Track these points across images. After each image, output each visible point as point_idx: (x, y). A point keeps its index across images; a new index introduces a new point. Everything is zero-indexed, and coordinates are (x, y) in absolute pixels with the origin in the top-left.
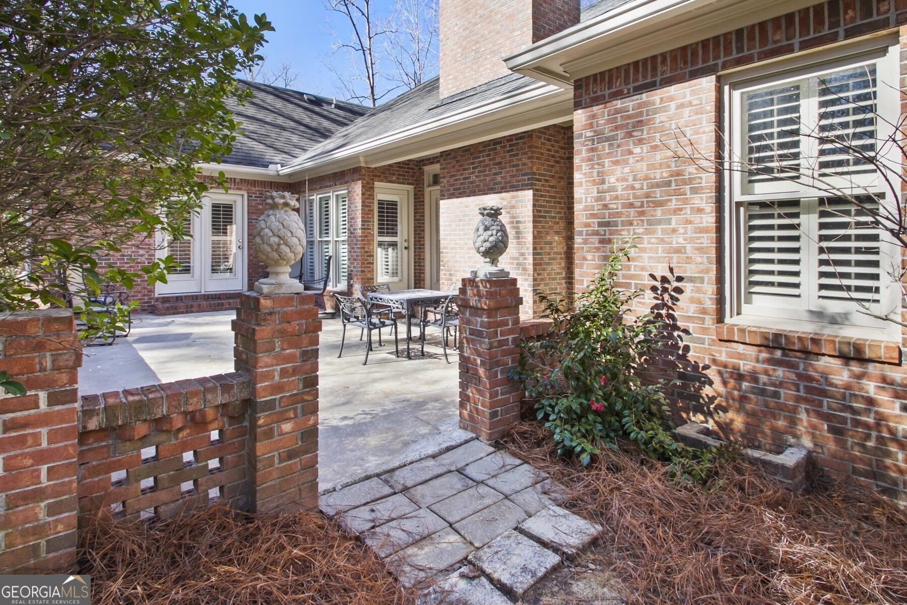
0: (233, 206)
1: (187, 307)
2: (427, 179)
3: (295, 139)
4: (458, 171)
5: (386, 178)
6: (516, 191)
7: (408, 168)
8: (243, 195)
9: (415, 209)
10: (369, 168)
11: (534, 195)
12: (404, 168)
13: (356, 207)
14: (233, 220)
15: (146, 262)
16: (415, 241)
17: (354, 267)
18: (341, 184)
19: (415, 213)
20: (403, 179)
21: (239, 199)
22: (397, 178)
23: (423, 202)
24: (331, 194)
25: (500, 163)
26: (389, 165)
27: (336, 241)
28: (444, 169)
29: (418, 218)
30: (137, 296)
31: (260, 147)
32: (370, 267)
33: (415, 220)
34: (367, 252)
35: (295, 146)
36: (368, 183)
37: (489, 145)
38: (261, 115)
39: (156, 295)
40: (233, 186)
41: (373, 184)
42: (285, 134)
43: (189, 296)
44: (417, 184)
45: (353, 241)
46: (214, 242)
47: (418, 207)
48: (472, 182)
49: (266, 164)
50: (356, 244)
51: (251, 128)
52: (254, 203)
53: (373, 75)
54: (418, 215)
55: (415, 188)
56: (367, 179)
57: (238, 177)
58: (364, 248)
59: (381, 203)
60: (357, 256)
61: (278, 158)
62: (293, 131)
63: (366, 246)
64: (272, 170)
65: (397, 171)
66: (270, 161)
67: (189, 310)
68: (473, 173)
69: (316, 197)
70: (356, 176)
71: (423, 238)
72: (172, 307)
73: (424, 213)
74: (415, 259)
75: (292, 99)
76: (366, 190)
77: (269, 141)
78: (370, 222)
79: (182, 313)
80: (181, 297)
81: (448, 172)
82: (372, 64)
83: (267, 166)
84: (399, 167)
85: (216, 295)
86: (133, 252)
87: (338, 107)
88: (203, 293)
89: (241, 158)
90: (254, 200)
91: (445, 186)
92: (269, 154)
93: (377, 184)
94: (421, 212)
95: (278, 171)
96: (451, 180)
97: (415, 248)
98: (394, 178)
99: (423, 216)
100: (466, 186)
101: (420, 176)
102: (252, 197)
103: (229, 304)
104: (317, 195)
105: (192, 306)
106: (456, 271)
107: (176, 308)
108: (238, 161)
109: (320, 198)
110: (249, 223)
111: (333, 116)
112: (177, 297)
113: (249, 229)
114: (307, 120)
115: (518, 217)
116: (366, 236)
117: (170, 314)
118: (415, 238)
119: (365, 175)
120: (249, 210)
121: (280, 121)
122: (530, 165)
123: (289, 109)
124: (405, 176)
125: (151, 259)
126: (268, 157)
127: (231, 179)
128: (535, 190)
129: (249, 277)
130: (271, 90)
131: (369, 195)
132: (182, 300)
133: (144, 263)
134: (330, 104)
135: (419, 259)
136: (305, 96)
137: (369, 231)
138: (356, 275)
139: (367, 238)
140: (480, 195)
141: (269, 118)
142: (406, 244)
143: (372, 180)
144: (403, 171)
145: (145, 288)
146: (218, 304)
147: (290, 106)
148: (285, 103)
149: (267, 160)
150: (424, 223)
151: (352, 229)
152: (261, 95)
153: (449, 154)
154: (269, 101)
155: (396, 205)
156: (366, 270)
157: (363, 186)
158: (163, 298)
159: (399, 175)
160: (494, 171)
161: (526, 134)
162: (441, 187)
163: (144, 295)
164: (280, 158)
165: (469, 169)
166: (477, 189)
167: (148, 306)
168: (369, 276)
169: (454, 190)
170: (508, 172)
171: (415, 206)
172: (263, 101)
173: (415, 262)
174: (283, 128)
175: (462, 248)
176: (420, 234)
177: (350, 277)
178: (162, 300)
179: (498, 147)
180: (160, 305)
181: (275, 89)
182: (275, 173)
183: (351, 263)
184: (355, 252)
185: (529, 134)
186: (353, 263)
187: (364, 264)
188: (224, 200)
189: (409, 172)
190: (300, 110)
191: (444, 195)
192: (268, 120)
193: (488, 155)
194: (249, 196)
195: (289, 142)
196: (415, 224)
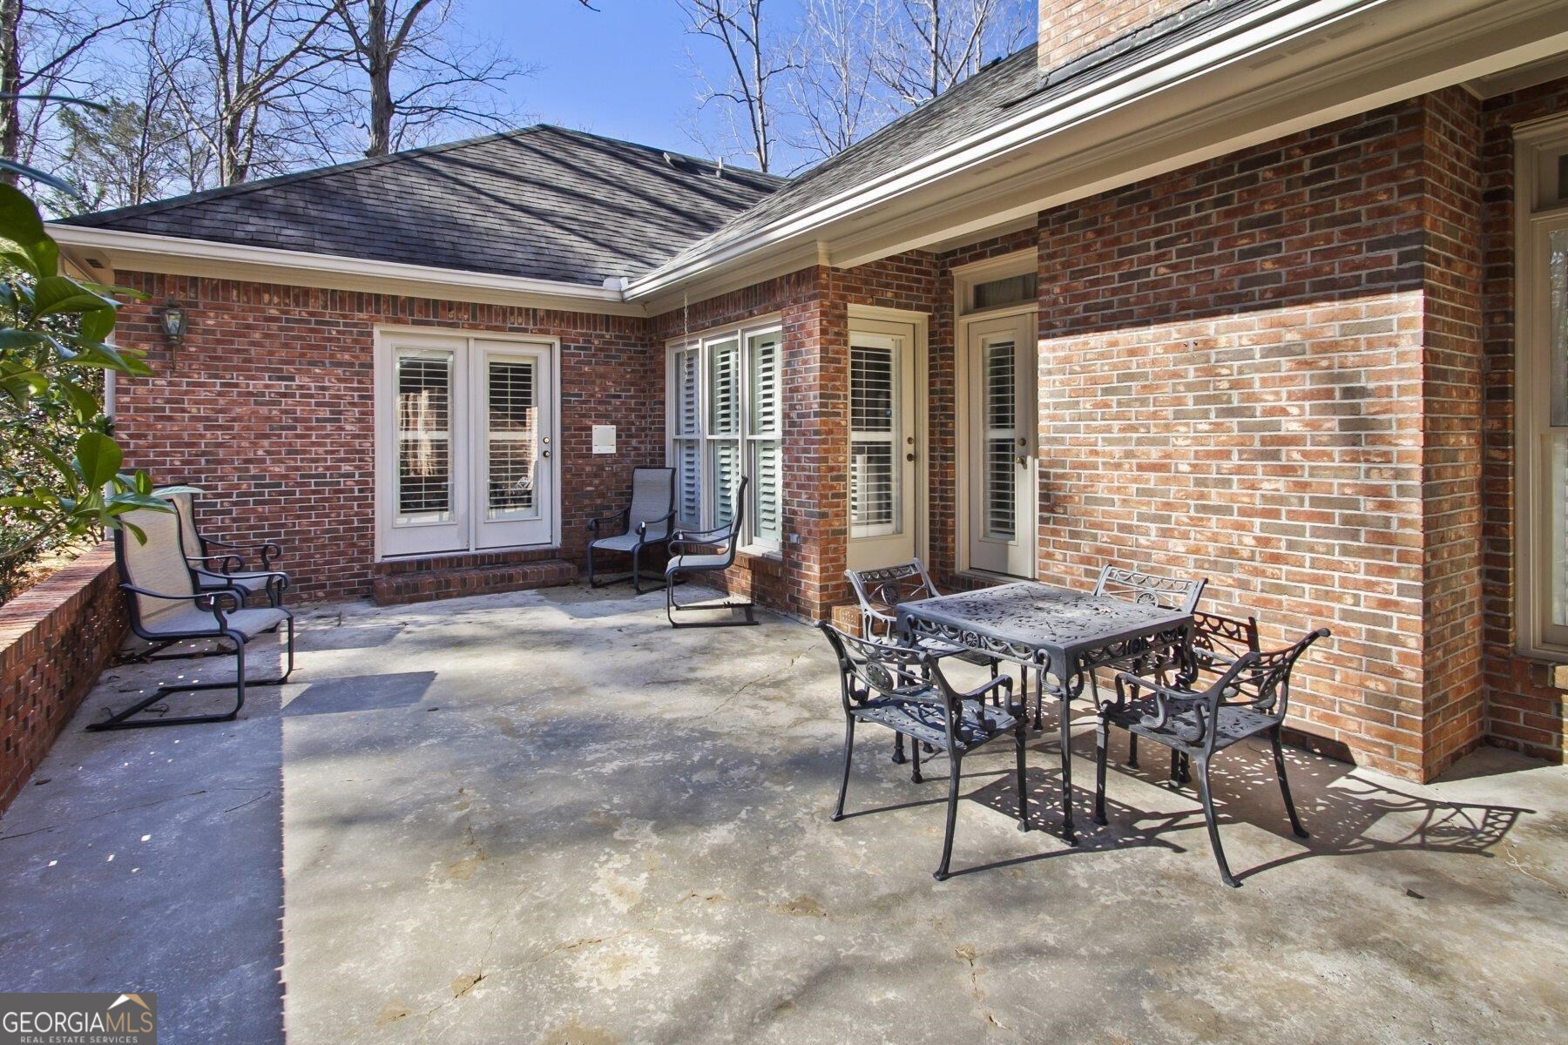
0: (533, 368)
1: (438, 585)
2: (961, 295)
3: (651, 231)
4: (1101, 257)
5: (872, 293)
6: (1344, 297)
7: (919, 272)
8: (551, 345)
9: (931, 367)
10: (837, 270)
11: (1428, 306)
12: (910, 271)
13: (805, 362)
14: (533, 397)
15: (356, 488)
16: (931, 441)
17: (800, 504)
18: (766, 311)
19: (931, 376)
20: (907, 297)
21: (543, 353)
22: (896, 296)
23: (952, 349)
24: (738, 337)
25: (1275, 218)
26: (879, 264)
27: (750, 442)
28: (1051, 256)
29: (938, 387)
30: (337, 562)
31: (584, 247)
32: (838, 505)
33: (931, 392)
34: (832, 469)
35: (653, 245)
36: (835, 306)
37: (1227, 171)
38: (584, 188)
39: (378, 559)
40: (531, 326)
41: (846, 308)
42: (632, 222)
43: (442, 560)
44: (937, 309)
45: (796, 442)
46: (495, 446)
47: (939, 362)
48: (1154, 285)
49: (598, 277)
50: (806, 451)
51: (567, 210)
52: (573, 360)
53: (765, 144)
54: (938, 380)
55: (931, 318)
56: (832, 296)
57: (542, 306)
58: (825, 460)
59: (857, 353)
60: (809, 478)
61: (622, 266)
62: (646, 217)
63: (830, 456)
64: (608, 291)
65: (896, 277)
66: (605, 272)
67: (441, 592)
68: (1157, 258)
69: (703, 346)
70: (806, 290)
71: (952, 433)
72: (407, 585)
73: (952, 375)
74: (931, 482)
75: (641, 161)
76: (829, 322)
77: (601, 235)
78: (838, 397)
79: (429, 598)
80: (428, 561)
81: (1065, 265)
82: (764, 125)
83: (600, 283)
84: (899, 269)
85: (497, 555)
86: (327, 468)
87: (726, 175)
88: (472, 551)
89: (548, 265)
90: (573, 355)
91: (1055, 302)
92: (603, 259)
93: (854, 309)
94: (946, 375)
95: (621, 292)
96: (1079, 285)
97: (932, 458)
98: (890, 295)
99: (951, 383)
100: (1132, 297)
101: (944, 291)
102: (569, 348)
103: (525, 576)
104: (704, 340)
105: (448, 583)
106: (1094, 525)
107: (416, 588)
108: (542, 271)
109: (711, 348)
110: (563, 402)
111: (718, 192)
112: (420, 563)
113: (563, 416)
114: (672, 198)
115: (1356, 376)
116: (830, 432)
117: (403, 602)
118: (931, 433)
119: (826, 287)
120: (563, 374)
121: (622, 199)
122: (1413, 210)
123: (637, 177)
124: (911, 289)
125: (367, 483)
126: (600, 265)
127: (527, 310)
128: (1430, 292)
129: (563, 516)
130: (604, 145)
131: (837, 334)
132: (428, 568)
133: (352, 491)
134: (713, 171)
135: (941, 483)
136: (665, 155)
137: (837, 419)
138: (807, 523)
139: (831, 437)
140: (1186, 318)
141: (601, 193)
142: (909, 449)
143: (843, 298)
144: (908, 279)
145: (354, 545)
146: (503, 578)
147: (639, 172)
148: (629, 167)
149: (600, 271)
150: (952, 400)
151: (794, 414)
152: (584, 153)
153: (1074, 215)
154: (599, 163)
155: (887, 358)
156: (830, 511)
157: (823, 314)
158: (392, 564)
159: (899, 287)
160: (1244, 244)
161: (1395, 118)
162: (1042, 304)
163: (352, 560)
164: (626, 267)
165: (1147, 247)
166: (1174, 304)
167: (360, 583)
168: (836, 525)
169: (1086, 309)
170: (1307, 243)
171: (932, 359)
172: (587, 162)
173: (932, 490)
174: (630, 213)
175: (1118, 466)
176: (942, 425)
177: (789, 526)
178: (389, 570)
179: (1264, 173)
180: (384, 582)
181: (610, 142)
182: (616, 296)
183: (792, 494)
184: (803, 469)
185: (1408, 114)
186: (798, 495)
187: (826, 497)
188: (512, 356)
189: (918, 281)
190: (658, 180)
191: (1052, 326)
192: (598, 196)
193: (1218, 203)
194: (563, 347)
195: (640, 237)
196: (931, 401)
